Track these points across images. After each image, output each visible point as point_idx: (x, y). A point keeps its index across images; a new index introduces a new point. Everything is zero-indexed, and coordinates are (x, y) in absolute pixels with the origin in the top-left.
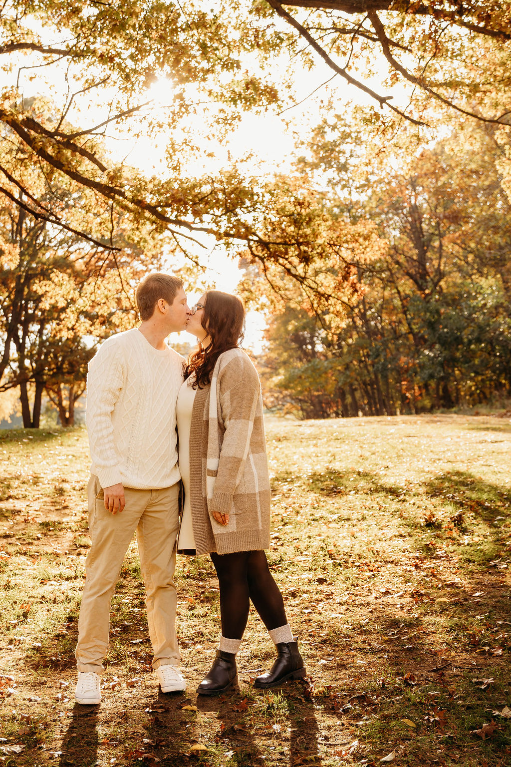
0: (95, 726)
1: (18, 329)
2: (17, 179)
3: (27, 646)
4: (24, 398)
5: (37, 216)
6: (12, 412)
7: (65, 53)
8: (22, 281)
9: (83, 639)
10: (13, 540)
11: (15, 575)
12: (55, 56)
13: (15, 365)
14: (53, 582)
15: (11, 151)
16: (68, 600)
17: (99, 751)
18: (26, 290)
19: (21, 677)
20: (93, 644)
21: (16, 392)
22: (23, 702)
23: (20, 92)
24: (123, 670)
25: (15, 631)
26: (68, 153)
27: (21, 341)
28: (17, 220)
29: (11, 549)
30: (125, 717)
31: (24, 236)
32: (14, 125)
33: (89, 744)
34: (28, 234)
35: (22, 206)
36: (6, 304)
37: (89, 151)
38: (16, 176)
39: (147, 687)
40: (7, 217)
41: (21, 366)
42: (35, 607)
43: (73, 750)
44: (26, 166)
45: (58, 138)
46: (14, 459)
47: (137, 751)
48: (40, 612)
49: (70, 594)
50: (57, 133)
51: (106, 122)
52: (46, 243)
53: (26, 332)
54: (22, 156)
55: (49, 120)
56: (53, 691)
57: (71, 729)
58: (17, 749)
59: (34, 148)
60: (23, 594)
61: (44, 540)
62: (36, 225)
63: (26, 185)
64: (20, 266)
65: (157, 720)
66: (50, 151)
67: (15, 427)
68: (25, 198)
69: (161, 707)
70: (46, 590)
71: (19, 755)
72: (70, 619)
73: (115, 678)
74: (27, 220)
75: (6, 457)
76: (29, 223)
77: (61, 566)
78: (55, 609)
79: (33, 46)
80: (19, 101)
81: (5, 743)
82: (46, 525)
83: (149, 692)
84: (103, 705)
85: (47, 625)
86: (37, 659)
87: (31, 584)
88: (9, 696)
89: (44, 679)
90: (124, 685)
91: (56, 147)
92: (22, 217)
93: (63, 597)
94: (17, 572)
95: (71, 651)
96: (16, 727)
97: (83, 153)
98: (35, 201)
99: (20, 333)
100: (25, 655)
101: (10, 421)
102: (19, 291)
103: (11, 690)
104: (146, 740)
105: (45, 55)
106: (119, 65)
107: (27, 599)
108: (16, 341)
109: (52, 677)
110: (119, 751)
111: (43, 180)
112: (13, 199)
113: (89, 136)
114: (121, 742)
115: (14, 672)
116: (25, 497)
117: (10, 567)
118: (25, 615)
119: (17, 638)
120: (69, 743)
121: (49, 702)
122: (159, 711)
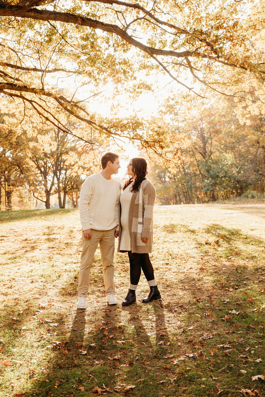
0: (84, 316)
1: (57, 172)
2: (57, 118)
3: (60, 288)
4: (59, 198)
5: (64, 131)
6: (55, 203)
7: (75, 72)
8: (59, 155)
9: (80, 285)
10: (55, 249)
11: (56, 262)
12: (71, 74)
13: (56, 186)
14: (69, 264)
15: (54, 108)
16: (75, 271)
17: (86, 326)
18: (60, 159)
19: (58, 299)
20: (84, 287)
21: (57, 195)
22: (58, 308)
23: (58, 86)
24: (94, 296)
25: (56, 282)
26: (75, 108)
27: (58, 177)
28: (57, 133)
29: (55, 252)
30: (95, 313)
31: (60, 139)
32: (56, 98)
33: (82, 323)
34: (61, 138)
35: (59, 128)
36: (53, 163)
37: (83, 108)
38: (56, 117)
39: (103, 302)
40: (53, 132)
41: (59, 186)
42: (63, 273)
43: (76, 325)
44: (60, 114)
45: (72, 103)
46: (55, 220)
47: (99, 325)
48: (65, 275)
49: (76, 269)
50: (71, 101)
51: (89, 98)
52: (68, 141)
53: (60, 174)
54: (58, 110)
55: (69, 97)
56: (69, 304)
57: (76, 317)
58: (56, 324)
59: (63, 107)
60: (58, 269)
61: (66, 249)
62: (64, 135)
63: (60, 120)
64: (57, 149)
65: (107, 314)
66: (69, 108)
67: (56, 208)
68: (60, 125)
69: (108, 310)
70: (67, 267)
71: (57, 327)
72: (76, 278)
73: (92, 299)
74: (60, 133)
75: (53, 219)
76: (61, 134)
77: (73, 259)
78: (70, 274)
79: (63, 70)
80: (57, 90)
81: (52, 322)
82: (67, 244)
83: (104, 304)
84: (87, 309)
85: (67, 280)
86: (63, 292)
87: (62, 265)
88: (53, 305)
89: (66, 299)
90: (95, 302)
91: (71, 106)
92: (59, 132)
93: (73, 270)
94: (57, 261)
95: (76, 289)
96: (56, 317)
97: (81, 108)
98: (63, 126)
99: (58, 174)
100: (59, 291)
101: (54, 206)
102: (58, 159)
103: (54, 303)
104: (103, 322)
105: (67, 73)
106: (93, 76)
107: (60, 271)
108: (57, 177)
109: (69, 298)
110: (93, 326)
111: (66, 118)
112: (56, 125)
113: (83, 103)
114: (94, 322)
115: (55, 297)
116: (59, 233)
117: (54, 259)
118: (59, 276)
119: (56, 285)
120: (75, 323)
121: (68, 308)
122: (108, 311)
